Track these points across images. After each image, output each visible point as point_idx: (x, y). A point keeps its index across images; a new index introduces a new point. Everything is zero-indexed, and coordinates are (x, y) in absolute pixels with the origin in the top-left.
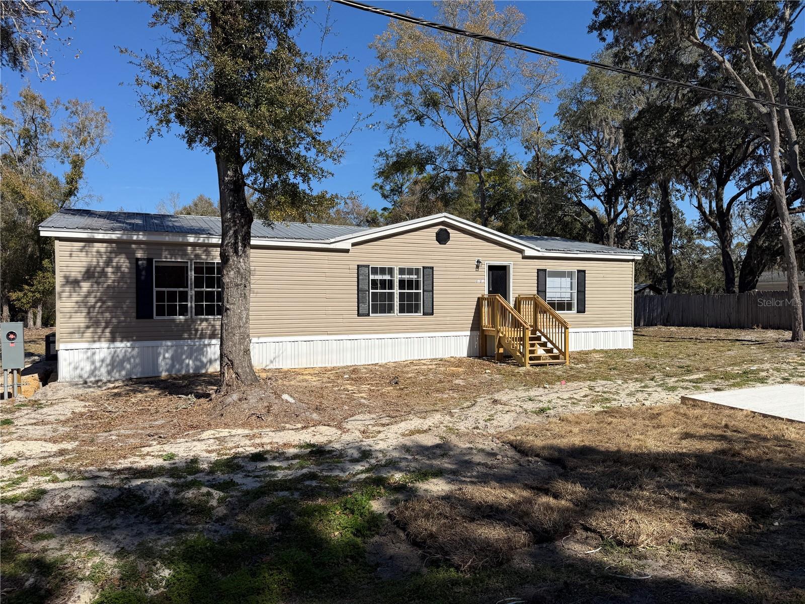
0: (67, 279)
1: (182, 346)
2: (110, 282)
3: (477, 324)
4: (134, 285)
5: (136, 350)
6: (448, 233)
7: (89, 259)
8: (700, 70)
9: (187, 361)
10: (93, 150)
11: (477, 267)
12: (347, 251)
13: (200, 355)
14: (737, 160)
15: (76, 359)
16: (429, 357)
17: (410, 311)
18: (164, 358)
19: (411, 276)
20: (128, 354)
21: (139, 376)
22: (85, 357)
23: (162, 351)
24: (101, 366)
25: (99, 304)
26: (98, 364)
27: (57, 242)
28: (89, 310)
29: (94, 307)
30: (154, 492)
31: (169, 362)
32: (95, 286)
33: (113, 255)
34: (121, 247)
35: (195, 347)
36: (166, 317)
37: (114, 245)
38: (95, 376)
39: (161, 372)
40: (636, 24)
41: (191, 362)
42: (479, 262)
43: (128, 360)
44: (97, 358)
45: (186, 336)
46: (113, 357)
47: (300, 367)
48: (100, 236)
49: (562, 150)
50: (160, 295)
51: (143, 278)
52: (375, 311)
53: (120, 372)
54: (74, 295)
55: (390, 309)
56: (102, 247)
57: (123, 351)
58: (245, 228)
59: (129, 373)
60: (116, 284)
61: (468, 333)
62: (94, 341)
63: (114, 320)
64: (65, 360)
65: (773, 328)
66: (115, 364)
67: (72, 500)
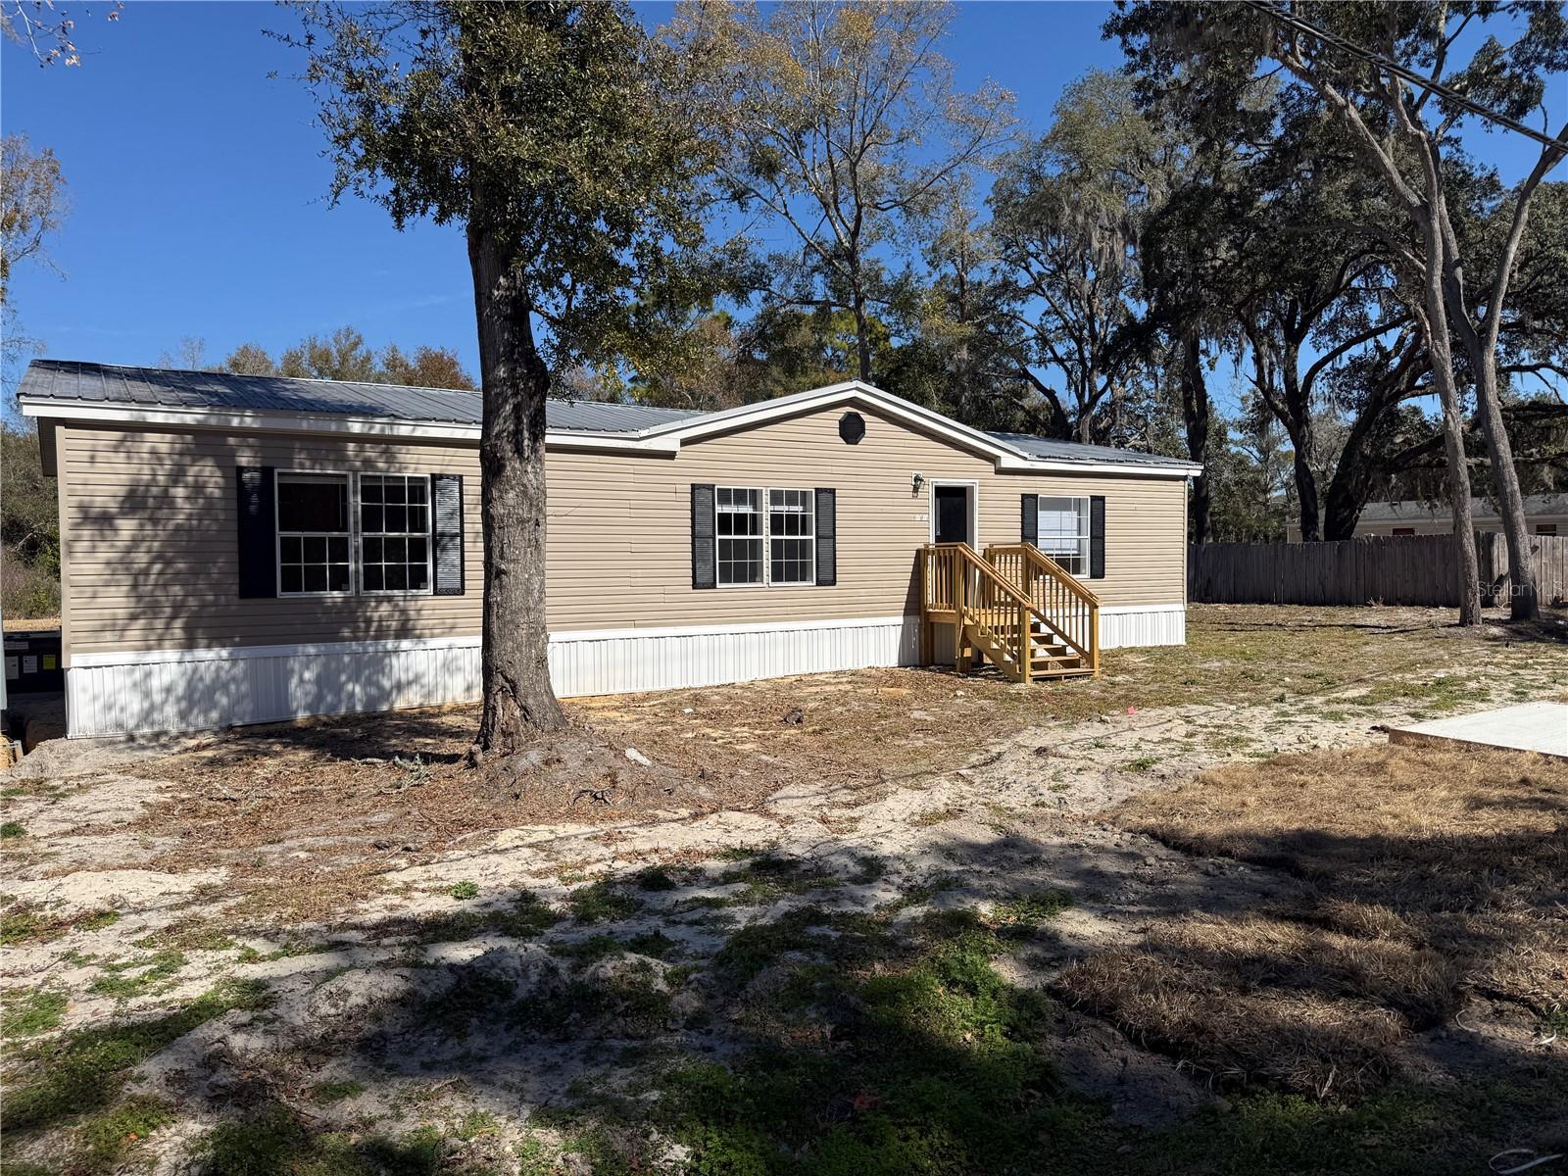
0: (86, 513)
1: (339, 655)
2: (180, 518)
3: (915, 604)
4: (234, 526)
5: (241, 664)
6: (862, 423)
7: (133, 469)
8: (1277, 122)
9: (350, 687)
10: (26, 242)
11: (916, 489)
12: (671, 455)
13: (378, 672)
14: (1320, 296)
15: (109, 688)
16: (828, 669)
17: (792, 578)
18: (302, 681)
19: (793, 508)
20: (223, 674)
21: (247, 720)
22: (129, 682)
23: (297, 667)
24: (164, 702)
25: (157, 567)
26: (157, 698)
27: (60, 430)
28: (136, 579)
29: (146, 572)
30: (525, 970)
31: (312, 689)
32: (149, 527)
33: (187, 460)
34: (203, 441)
35: (366, 658)
36: (304, 594)
37: (189, 438)
38: (152, 724)
39: (295, 712)
40: (1192, 26)
41: (358, 689)
42: (917, 479)
43: (225, 687)
44: (156, 683)
45: (346, 633)
46: (190, 682)
47: (581, 694)
48: (158, 418)
49: (994, 271)
50: (291, 548)
51: (253, 508)
52: (725, 579)
53: (206, 712)
54: (102, 546)
55: (754, 575)
56: (162, 443)
57: (213, 668)
58: (537, 399)
59: (228, 714)
60: (195, 522)
61: (900, 620)
62: (149, 648)
63: (192, 601)
64: (84, 690)
65: (1403, 605)
66: (195, 696)
67: (356, 1000)
